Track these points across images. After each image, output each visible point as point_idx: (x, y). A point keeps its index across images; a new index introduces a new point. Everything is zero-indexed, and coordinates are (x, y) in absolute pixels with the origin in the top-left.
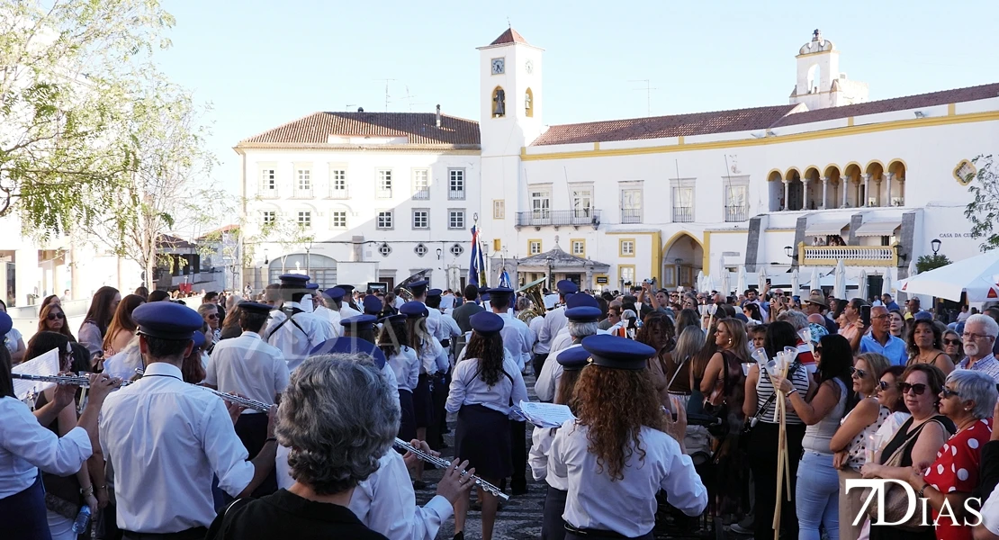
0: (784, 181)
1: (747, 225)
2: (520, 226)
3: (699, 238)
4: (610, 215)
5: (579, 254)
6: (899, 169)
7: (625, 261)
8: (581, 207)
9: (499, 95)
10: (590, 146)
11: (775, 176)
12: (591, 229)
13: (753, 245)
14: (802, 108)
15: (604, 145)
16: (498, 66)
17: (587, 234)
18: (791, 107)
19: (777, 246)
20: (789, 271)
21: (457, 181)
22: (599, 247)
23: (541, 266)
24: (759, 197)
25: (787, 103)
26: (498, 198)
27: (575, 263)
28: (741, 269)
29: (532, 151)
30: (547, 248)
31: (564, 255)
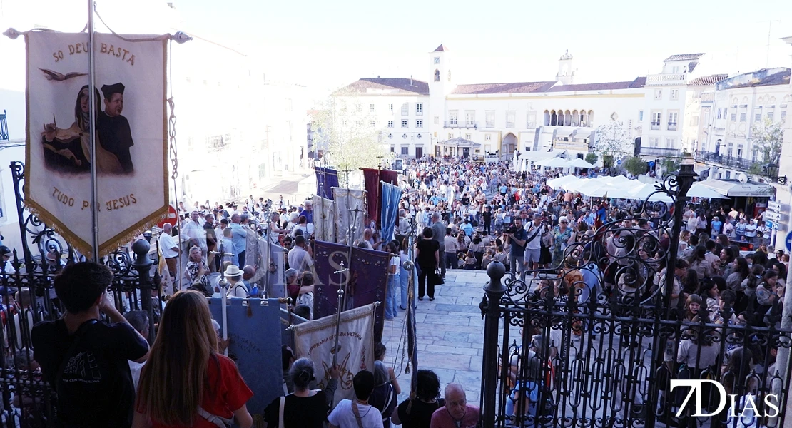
0: (550, 114)
1: (535, 130)
2: (445, 127)
3: (517, 135)
4: (482, 124)
5: (469, 139)
6: (591, 113)
7: (488, 143)
8: (470, 120)
9: (437, 73)
10: (474, 95)
11: (547, 111)
12: (474, 129)
13: (537, 139)
14: (559, 84)
15: (480, 95)
16: (437, 60)
17: (472, 131)
18: (555, 83)
19: (546, 139)
20: (549, 151)
21: (419, 108)
22: (476, 137)
24: (541, 120)
25: (553, 80)
26: (436, 115)
27: (467, 143)
28: (531, 149)
29: (450, 96)
30: (456, 137)
31: (463, 140)
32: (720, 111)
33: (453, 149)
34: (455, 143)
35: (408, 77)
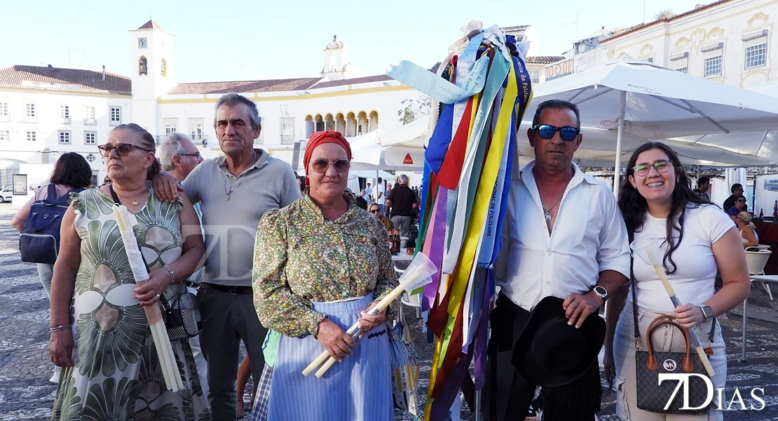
0: (314, 121)
1: (293, 146)
6: (375, 115)
8: (196, 133)
9: (144, 62)
11: (309, 118)
13: (297, 158)
14: (326, 80)
15: (210, 96)
16: (143, 43)
18: (320, 78)
21: (115, 115)
24: (301, 129)
25: (318, 76)
29: (165, 97)
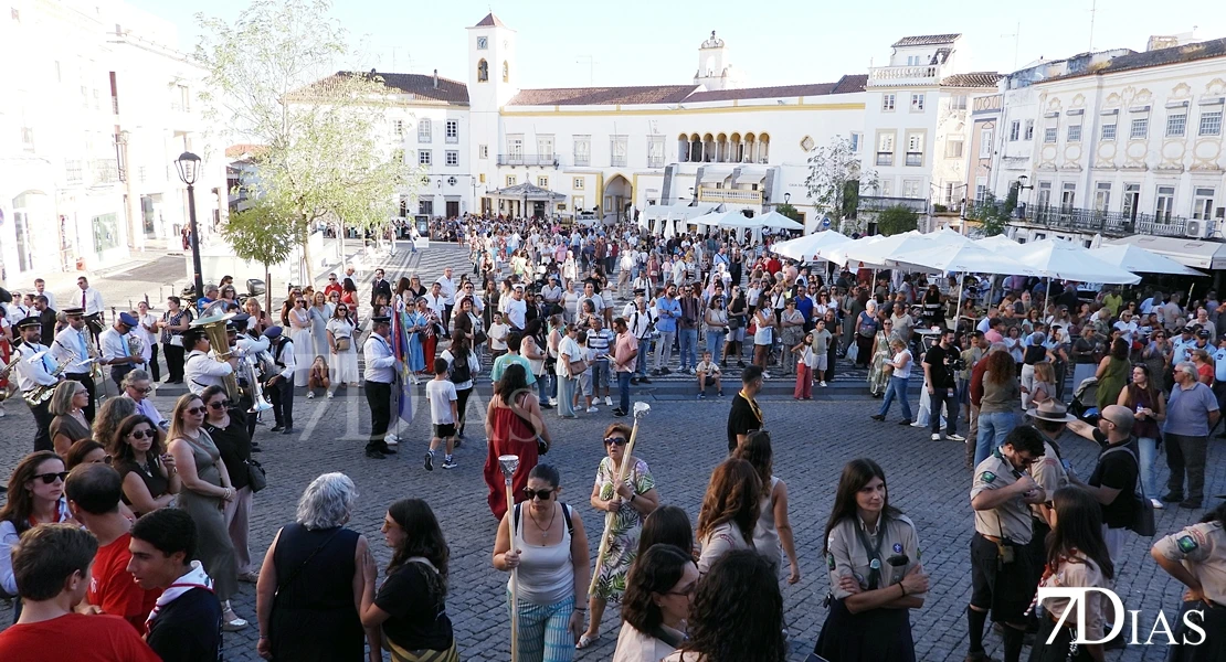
0: (690, 141)
1: (663, 170)
2: (499, 165)
3: (630, 178)
4: (567, 159)
5: (543, 187)
6: (765, 138)
7: (577, 193)
8: (545, 152)
9: (484, 65)
10: (553, 108)
11: (683, 137)
12: (553, 168)
13: (667, 185)
14: (702, 89)
15: (562, 108)
16: (483, 43)
17: (549, 172)
18: (695, 87)
19: (683, 186)
20: (691, 205)
21: (452, 129)
22: (558, 183)
23: (518, 196)
24: (673, 150)
25: (691, 83)
26: (484, 144)
27: (541, 194)
28: (658, 202)
29: (508, 109)
30: (520, 181)
31: (533, 188)
32: (1016, 126)
33: (515, 205)
34: (521, 192)
35: (430, 73)
